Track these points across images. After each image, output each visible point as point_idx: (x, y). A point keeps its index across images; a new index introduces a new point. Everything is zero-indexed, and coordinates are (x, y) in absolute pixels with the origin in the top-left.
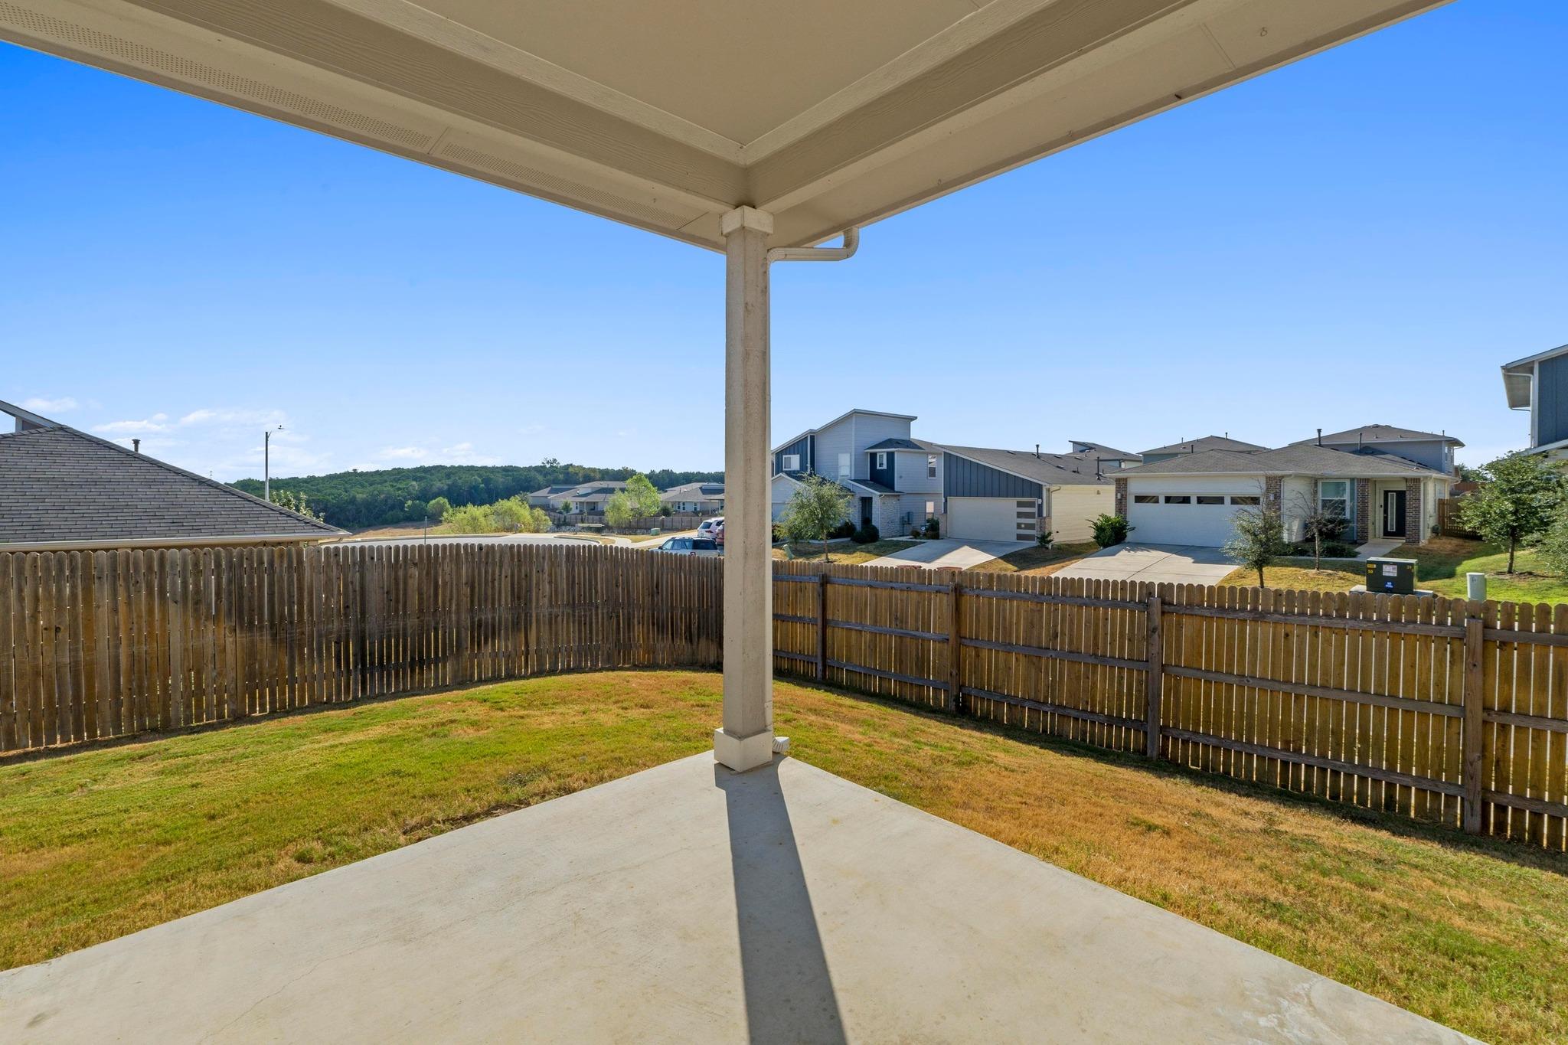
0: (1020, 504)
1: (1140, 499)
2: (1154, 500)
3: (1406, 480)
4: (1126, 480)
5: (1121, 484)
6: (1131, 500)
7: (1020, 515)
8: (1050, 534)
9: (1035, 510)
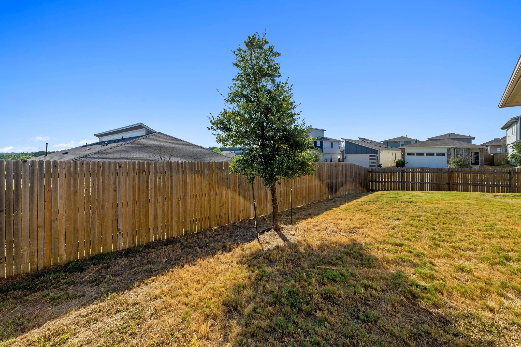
0: (370, 156)
1: (409, 154)
2: (413, 154)
3: (480, 149)
4: (404, 149)
5: (403, 150)
6: (406, 154)
7: (370, 159)
8: (381, 165)
9: (376, 158)
